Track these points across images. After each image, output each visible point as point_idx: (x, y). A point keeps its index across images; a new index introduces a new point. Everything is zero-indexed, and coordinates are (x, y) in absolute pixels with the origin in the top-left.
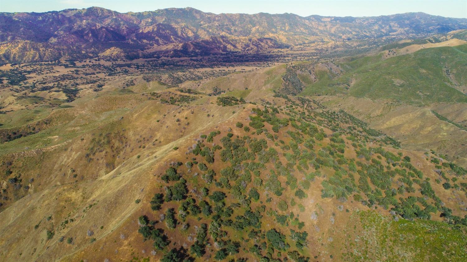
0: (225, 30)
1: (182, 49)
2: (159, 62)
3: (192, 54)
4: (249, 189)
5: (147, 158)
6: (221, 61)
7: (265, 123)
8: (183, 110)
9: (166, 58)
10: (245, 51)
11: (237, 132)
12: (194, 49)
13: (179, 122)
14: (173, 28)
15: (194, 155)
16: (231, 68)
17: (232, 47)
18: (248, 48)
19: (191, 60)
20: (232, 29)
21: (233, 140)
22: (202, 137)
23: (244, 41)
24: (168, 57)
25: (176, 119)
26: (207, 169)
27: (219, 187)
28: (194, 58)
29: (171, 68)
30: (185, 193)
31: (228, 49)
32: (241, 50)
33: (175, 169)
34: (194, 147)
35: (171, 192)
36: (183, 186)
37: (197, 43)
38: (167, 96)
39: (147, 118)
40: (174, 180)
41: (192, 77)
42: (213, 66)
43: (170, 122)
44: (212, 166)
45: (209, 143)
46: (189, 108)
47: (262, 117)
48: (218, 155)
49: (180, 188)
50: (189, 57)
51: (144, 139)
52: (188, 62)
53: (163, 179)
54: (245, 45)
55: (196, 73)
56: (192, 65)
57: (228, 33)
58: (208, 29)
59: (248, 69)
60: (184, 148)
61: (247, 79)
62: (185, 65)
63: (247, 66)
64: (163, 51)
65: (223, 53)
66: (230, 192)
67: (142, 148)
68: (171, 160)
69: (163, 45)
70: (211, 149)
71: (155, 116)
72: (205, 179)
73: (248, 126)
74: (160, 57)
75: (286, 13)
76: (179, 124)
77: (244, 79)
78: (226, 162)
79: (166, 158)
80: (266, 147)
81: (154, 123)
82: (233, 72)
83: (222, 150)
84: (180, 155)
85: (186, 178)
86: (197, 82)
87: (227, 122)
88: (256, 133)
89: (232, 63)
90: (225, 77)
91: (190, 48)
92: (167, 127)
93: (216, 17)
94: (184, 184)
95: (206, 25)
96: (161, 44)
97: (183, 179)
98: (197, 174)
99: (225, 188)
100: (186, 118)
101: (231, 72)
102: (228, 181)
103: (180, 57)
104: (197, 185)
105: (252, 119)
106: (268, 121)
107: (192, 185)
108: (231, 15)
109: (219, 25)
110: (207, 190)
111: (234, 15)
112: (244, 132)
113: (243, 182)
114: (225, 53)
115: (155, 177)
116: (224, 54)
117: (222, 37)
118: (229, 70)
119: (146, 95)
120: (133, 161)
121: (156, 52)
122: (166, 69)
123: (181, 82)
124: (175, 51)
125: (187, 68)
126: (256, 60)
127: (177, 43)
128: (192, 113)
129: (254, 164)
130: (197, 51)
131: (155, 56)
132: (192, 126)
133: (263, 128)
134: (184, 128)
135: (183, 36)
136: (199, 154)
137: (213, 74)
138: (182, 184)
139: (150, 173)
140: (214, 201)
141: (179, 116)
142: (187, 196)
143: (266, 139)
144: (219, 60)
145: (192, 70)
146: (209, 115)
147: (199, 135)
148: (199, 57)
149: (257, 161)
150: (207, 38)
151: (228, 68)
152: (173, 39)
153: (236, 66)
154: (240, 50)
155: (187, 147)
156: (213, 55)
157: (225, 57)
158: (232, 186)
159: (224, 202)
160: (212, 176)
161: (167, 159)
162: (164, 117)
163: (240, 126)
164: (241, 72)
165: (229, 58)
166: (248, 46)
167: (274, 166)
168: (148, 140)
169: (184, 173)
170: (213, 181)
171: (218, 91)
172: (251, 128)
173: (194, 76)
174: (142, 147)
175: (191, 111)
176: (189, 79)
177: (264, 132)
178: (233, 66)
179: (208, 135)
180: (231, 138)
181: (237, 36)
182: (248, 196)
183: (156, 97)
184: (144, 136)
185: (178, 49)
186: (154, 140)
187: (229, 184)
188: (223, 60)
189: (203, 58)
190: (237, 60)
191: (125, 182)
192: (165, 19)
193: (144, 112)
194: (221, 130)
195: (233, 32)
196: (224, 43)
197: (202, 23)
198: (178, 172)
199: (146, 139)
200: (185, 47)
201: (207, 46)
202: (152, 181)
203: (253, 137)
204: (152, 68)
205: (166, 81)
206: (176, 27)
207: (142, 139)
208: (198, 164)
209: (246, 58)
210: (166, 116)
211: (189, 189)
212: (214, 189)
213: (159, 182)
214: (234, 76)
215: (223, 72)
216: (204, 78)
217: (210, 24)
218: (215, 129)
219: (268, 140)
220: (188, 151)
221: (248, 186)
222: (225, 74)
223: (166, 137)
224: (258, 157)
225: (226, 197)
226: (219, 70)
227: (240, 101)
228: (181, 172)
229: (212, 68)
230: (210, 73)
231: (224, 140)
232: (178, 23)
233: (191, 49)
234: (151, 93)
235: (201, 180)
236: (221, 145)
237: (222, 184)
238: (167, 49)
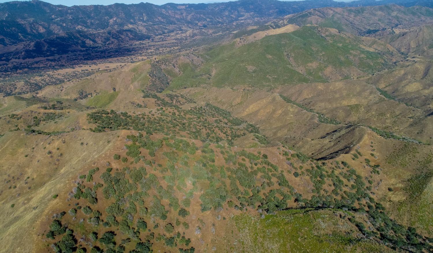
0: (80, 23)
1: (35, 49)
2: (9, 65)
3: (48, 54)
4: (136, 220)
5: (23, 207)
6: (81, 59)
7: (141, 149)
8: (53, 140)
9: (17, 60)
10: (106, 45)
11: (115, 165)
12: (48, 47)
13: (50, 155)
14: (19, 24)
15: (77, 199)
16: (94, 67)
17: (91, 42)
18: (108, 42)
19: (48, 60)
20: (88, 21)
21: (113, 174)
22: (81, 177)
23: (103, 35)
24: (19, 58)
25: (47, 151)
26: (92, 211)
27: (107, 227)
28: (50, 58)
29: (26, 73)
30: (73, 245)
31: (87, 45)
32: (102, 44)
33: (58, 221)
34: (74, 191)
35: (60, 249)
36: (71, 238)
37: (52, 40)
38: (29, 116)
39: (12, 154)
40: (60, 234)
41: (52, 81)
42: (74, 66)
43: (40, 155)
44: (96, 206)
45: (89, 183)
46: (60, 138)
47: (137, 143)
48: (100, 193)
49: (68, 241)
50: (44, 57)
51: (13, 178)
52: (44, 64)
53: (48, 236)
54: (105, 39)
55: (57, 76)
56: (50, 66)
57: (84, 26)
58: (61, 23)
59: (112, 66)
60: (64, 194)
61: (113, 78)
62: (42, 67)
63: (110, 62)
64: (12, 52)
65: (82, 49)
66: (118, 229)
67: (12, 189)
68: (53, 212)
69: (10, 45)
70: (92, 189)
71: (22, 150)
72: (92, 223)
73: (126, 156)
74: (10, 60)
75: (142, 3)
76: (52, 157)
77: (110, 79)
78: (109, 199)
79: (46, 211)
80: (146, 174)
81: (22, 159)
82: (97, 72)
83: (104, 187)
84: (61, 203)
85: (71, 227)
86: (59, 86)
87: (104, 155)
88: (134, 162)
89: (94, 61)
90: (89, 77)
91: (44, 47)
92: (38, 161)
93: (68, 9)
94: (71, 235)
95: (59, 19)
96: (8, 44)
97: (70, 230)
98: (82, 220)
99: (113, 225)
100: (58, 149)
101: (95, 71)
102: (115, 217)
103: (34, 57)
104: (85, 231)
105: (128, 147)
106: (143, 146)
107: (80, 233)
108: (85, 7)
109: (73, 18)
110: (95, 234)
111: (88, 6)
112: (123, 163)
113: (130, 216)
114: (85, 49)
115: (40, 237)
116: (84, 51)
117: (79, 32)
118: (92, 70)
119: (3, 118)
120: (6, 212)
121: (4, 54)
122: (20, 73)
123: (40, 88)
124: (27, 51)
125: (45, 70)
126: (119, 55)
127: (28, 42)
128: (64, 143)
129: (137, 193)
130: (53, 49)
131: (4, 58)
132: (66, 157)
133: (140, 155)
134: (58, 160)
135: (34, 33)
136: (81, 198)
137: (75, 76)
138: (69, 235)
139: (33, 233)
140: (105, 243)
141: (49, 148)
142: (77, 247)
143: (145, 165)
144: (80, 58)
145: (51, 73)
146: (82, 144)
147: (77, 176)
148: (57, 56)
149: (139, 190)
150: (62, 33)
151: (90, 66)
152: (21, 37)
153: (99, 63)
154: (100, 45)
155: (68, 192)
156: (72, 52)
157: (85, 54)
158: (119, 222)
159: (114, 241)
160: (98, 218)
161: (49, 212)
162: (32, 150)
163: (118, 157)
164: (105, 70)
165: (90, 54)
166: (108, 39)
167: (156, 192)
168: (18, 179)
169: (69, 223)
170: (100, 222)
171: (84, 94)
172: (129, 158)
173: (54, 80)
174: (12, 187)
175: (62, 140)
176: (49, 83)
177: (142, 160)
178: (95, 64)
179: (87, 173)
180: (111, 173)
181: (94, 29)
182: (137, 228)
183: (16, 119)
184: (13, 175)
185: (31, 49)
186: (26, 178)
187: (117, 221)
188: (84, 57)
189: (61, 57)
190: (99, 57)
191: (5, 247)
192: (8, 14)
193: (7, 147)
194: (99, 166)
195: (90, 25)
196: (82, 38)
197: (53, 16)
198: (63, 223)
199: (16, 178)
200: (38, 46)
201: (63, 42)
202: (37, 242)
203: (131, 166)
204: (3, 74)
205: (22, 89)
206: (22, 23)
207: (11, 178)
208: (82, 208)
209: (108, 53)
210: (35, 149)
211: (77, 238)
212: (102, 230)
213: (45, 241)
214: (98, 77)
215: (86, 72)
216: (66, 80)
217: (63, 18)
218: (93, 165)
219: (147, 167)
220: (69, 197)
221: (135, 218)
222: (89, 74)
223: (38, 173)
224: (140, 186)
225: (116, 235)
226: (82, 71)
227: (111, 114)
228: (65, 222)
229: (73, 68)
230: (72, 74)
231: (104, 176)
232: (25, 18)
233: (46, 48)
234: (9, 115)
235: (88, 225)
236: (102, 182)
237: (109, 223)
238: (17, 49)
